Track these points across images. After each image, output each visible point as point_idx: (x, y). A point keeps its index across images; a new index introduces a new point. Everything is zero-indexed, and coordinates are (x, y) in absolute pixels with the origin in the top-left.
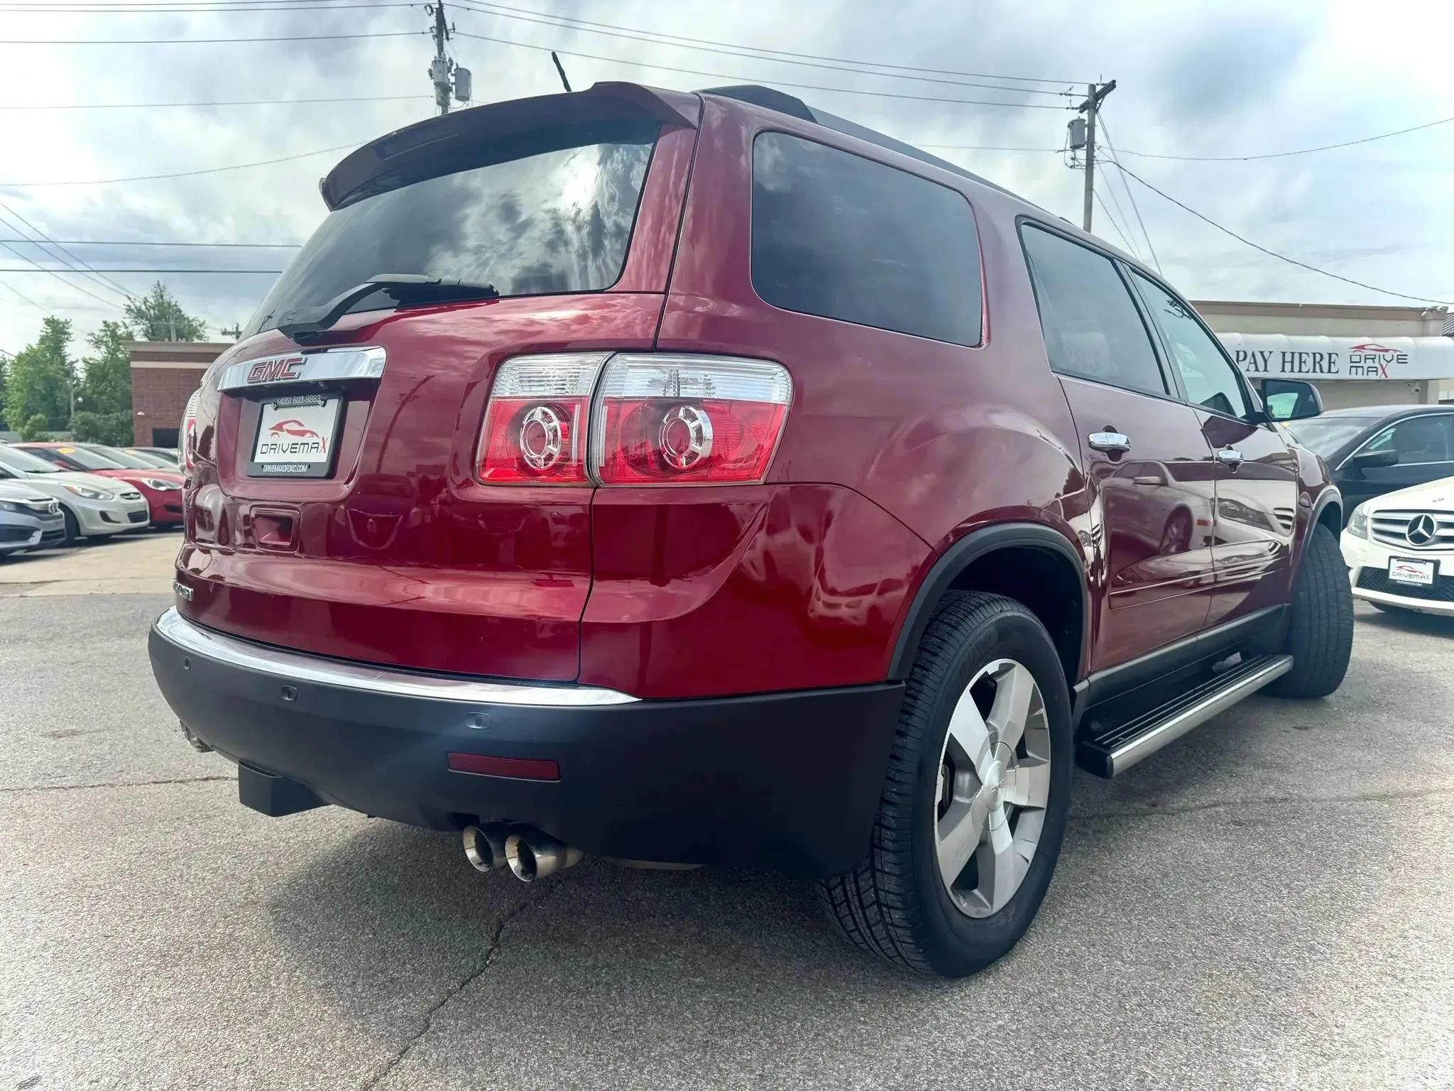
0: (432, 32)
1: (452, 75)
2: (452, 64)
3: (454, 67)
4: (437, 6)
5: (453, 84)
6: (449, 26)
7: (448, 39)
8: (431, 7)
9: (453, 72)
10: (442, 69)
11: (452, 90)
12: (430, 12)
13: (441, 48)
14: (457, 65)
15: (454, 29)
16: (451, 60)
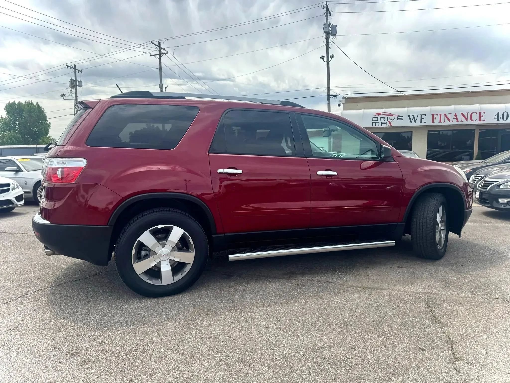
0: (325, 14)
1: (331, 28)
2: (330, 24)
3: (331, 25)
4: (326, 5)
5: (331, 31)
6: (331, 11)
7: (330, 15)
8: (324, 6)
9: (331, 27)
10: (327, 27)
11: (330, 33)
12: (323, 8)
13: (327, 19)
14: (332, 24)
15: (332, 12)
16: (330, 23)
